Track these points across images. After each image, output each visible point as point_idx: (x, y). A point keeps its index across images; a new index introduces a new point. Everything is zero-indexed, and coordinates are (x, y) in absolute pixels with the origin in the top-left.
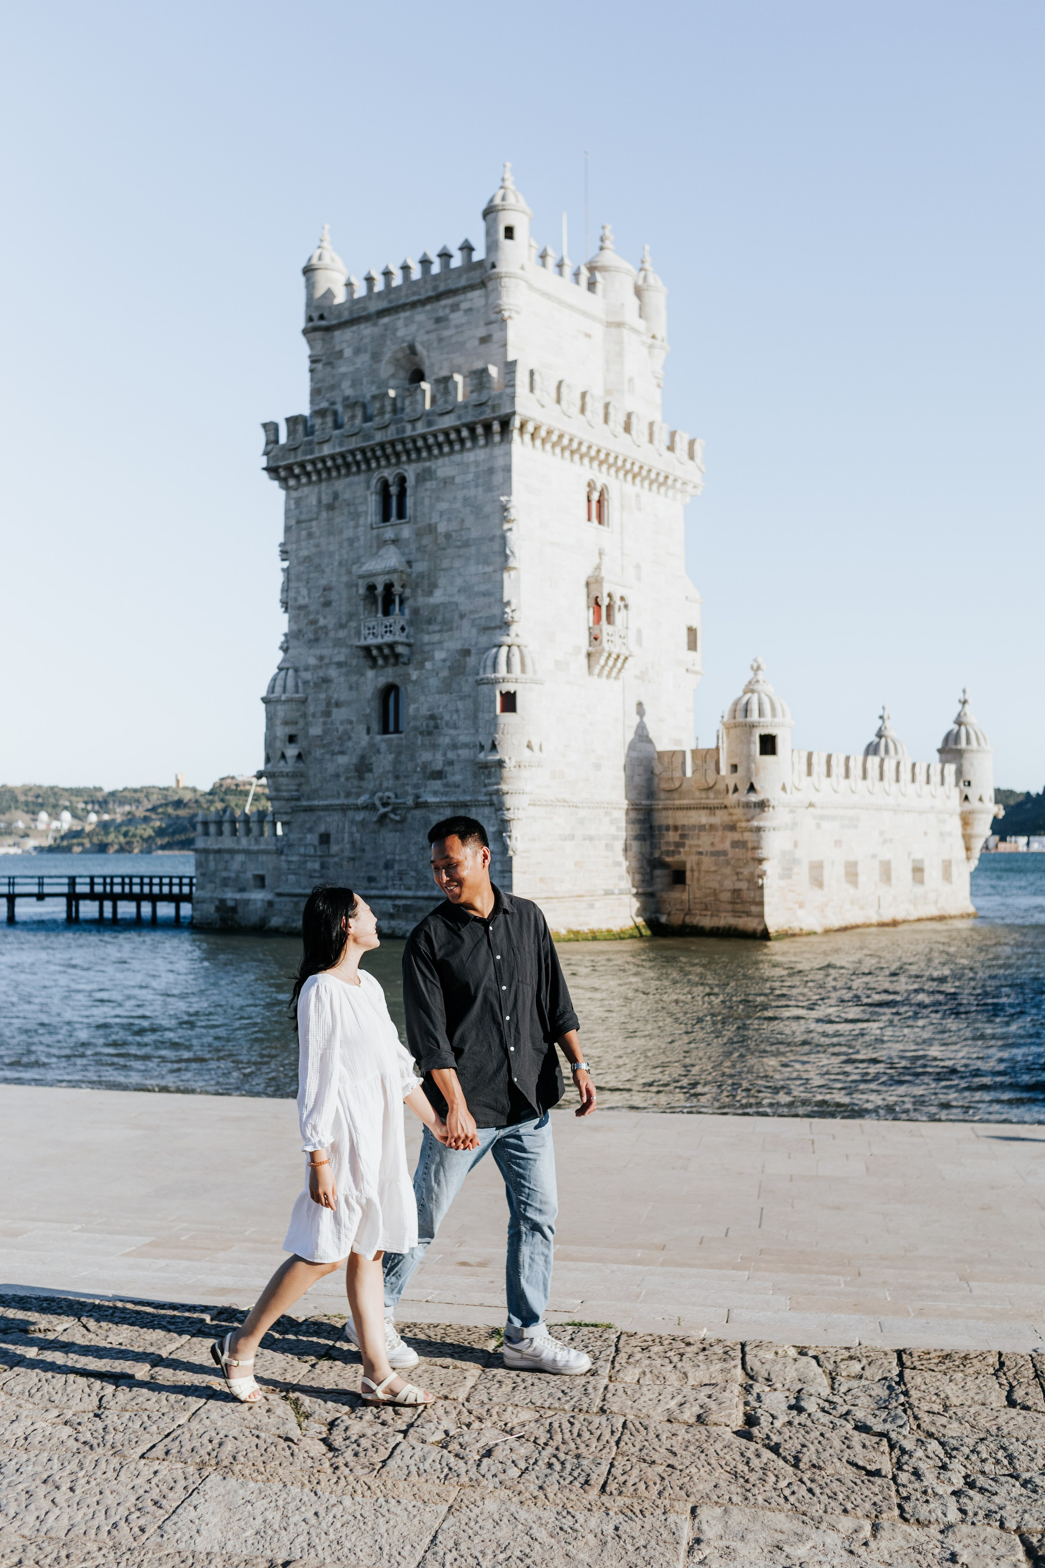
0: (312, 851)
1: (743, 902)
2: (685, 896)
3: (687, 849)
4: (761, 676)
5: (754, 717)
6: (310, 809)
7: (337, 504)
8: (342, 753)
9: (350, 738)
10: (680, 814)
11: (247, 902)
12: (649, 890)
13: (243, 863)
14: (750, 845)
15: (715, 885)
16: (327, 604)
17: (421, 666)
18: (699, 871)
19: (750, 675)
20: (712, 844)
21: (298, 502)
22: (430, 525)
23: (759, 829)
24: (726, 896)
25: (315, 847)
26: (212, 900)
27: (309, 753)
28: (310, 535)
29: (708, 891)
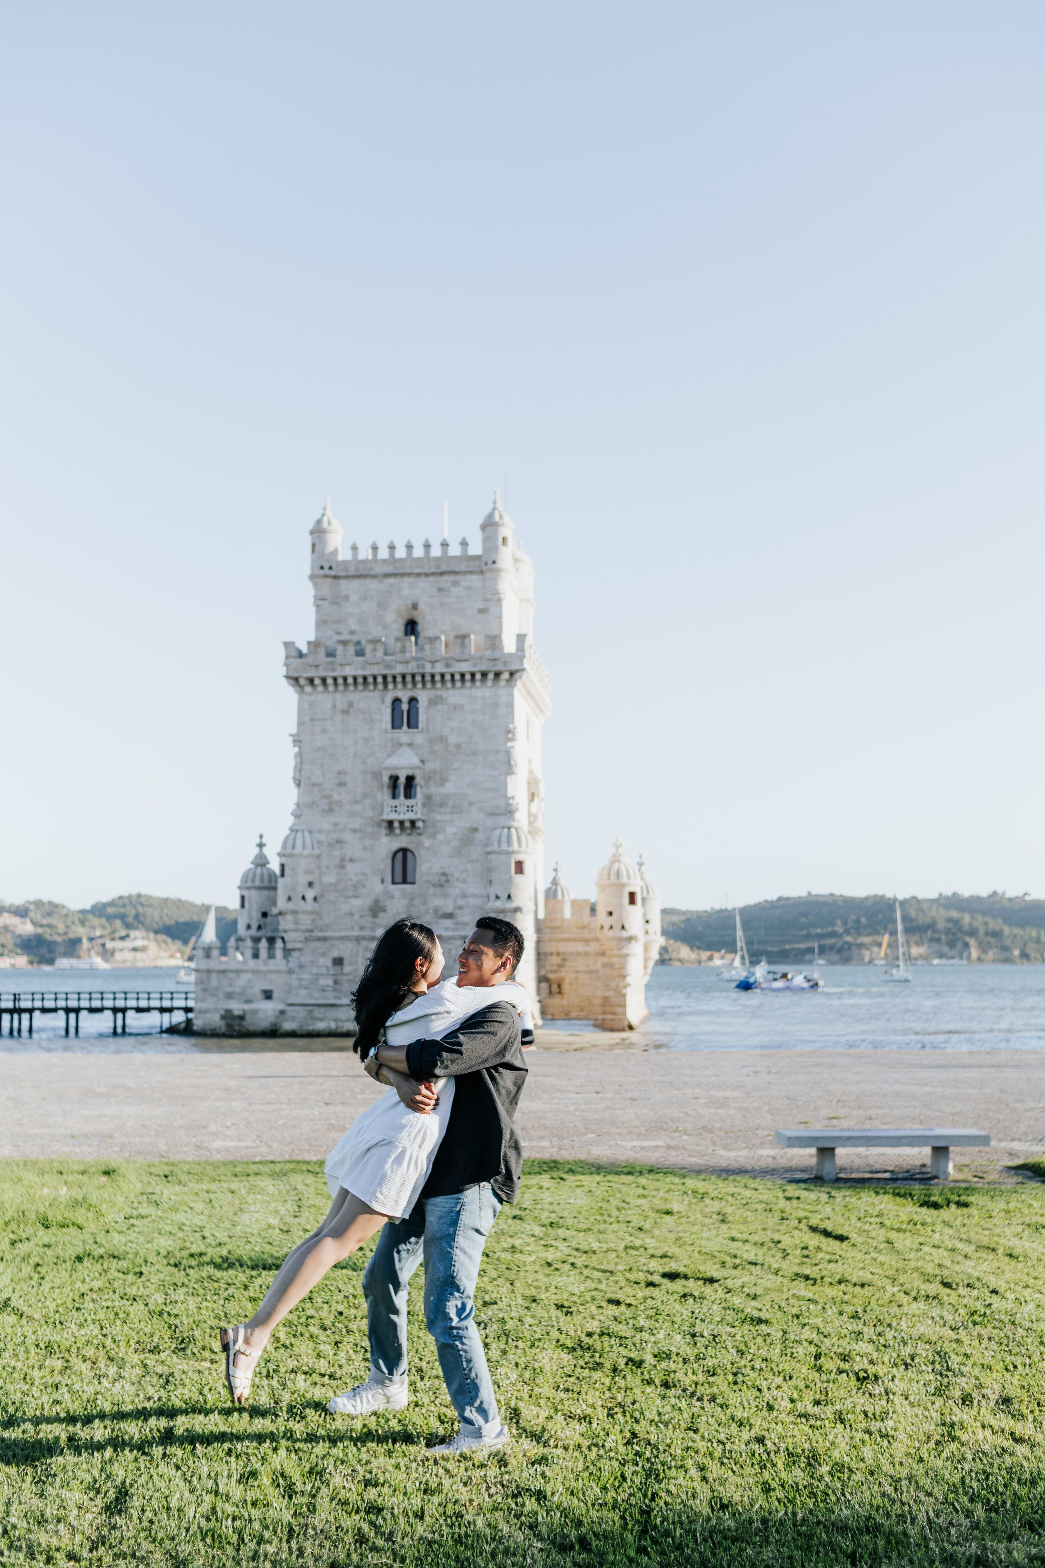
0: (325, 971)
1: (611, 1005)
2: (565, 1002)
3: (564, 969)
4: (621, 851)
5: (624, 879)
6: (325, 939)
7: (351, 710)
8: (356, 897)
9: (364, 886)
10: (561, 944)
11: (255, 1012)
13: (249, 981)
14: (616, 966)
15: (589, 994)
16: (342, 784)
17: (433, 836)
18: (575, 984)
19: (613, 850)
20: (587, 965)
21: (312, 705)
22: (441, 737)
23: (627, 955)
24: (597, 1001)
25: (328, 968)
26: (216, 1010)
27: (322, 896)
28: (324, 731)
29: (581, 998)
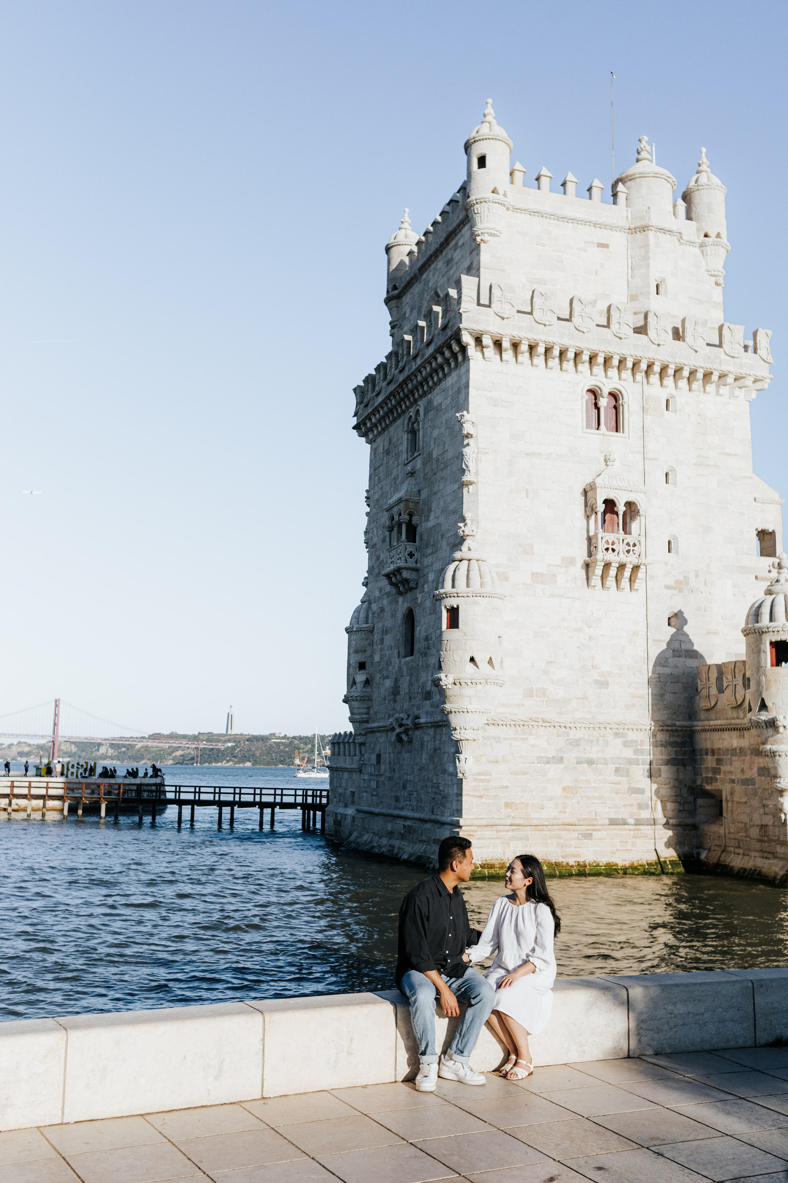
1: (769, 841)
2: (722, 831)
3: (722, 776)
5: (764, 621)
7: (391, 448)
8: (388, 677)
9: (391, 663)
10: (716, 735)
11: (345, 817)
12: (690, 821)
14: (771, 773)
15: (745, 819)
17: (422, 589)
18: (732, 802)
20: (743, 771)
21: (375, 452)
22: (430, 453)
23: (774, 755)
24: (755, 832)
25: (375, 767)
28: (380, 480)
29: (740, 825)
